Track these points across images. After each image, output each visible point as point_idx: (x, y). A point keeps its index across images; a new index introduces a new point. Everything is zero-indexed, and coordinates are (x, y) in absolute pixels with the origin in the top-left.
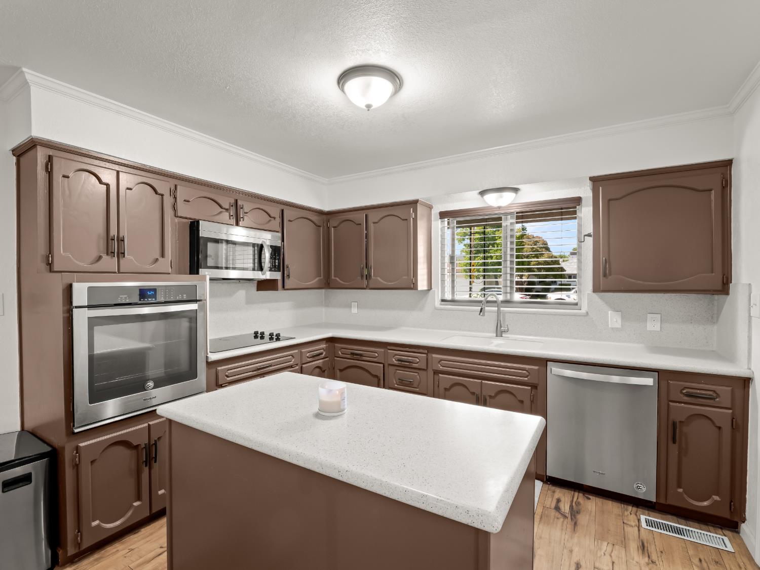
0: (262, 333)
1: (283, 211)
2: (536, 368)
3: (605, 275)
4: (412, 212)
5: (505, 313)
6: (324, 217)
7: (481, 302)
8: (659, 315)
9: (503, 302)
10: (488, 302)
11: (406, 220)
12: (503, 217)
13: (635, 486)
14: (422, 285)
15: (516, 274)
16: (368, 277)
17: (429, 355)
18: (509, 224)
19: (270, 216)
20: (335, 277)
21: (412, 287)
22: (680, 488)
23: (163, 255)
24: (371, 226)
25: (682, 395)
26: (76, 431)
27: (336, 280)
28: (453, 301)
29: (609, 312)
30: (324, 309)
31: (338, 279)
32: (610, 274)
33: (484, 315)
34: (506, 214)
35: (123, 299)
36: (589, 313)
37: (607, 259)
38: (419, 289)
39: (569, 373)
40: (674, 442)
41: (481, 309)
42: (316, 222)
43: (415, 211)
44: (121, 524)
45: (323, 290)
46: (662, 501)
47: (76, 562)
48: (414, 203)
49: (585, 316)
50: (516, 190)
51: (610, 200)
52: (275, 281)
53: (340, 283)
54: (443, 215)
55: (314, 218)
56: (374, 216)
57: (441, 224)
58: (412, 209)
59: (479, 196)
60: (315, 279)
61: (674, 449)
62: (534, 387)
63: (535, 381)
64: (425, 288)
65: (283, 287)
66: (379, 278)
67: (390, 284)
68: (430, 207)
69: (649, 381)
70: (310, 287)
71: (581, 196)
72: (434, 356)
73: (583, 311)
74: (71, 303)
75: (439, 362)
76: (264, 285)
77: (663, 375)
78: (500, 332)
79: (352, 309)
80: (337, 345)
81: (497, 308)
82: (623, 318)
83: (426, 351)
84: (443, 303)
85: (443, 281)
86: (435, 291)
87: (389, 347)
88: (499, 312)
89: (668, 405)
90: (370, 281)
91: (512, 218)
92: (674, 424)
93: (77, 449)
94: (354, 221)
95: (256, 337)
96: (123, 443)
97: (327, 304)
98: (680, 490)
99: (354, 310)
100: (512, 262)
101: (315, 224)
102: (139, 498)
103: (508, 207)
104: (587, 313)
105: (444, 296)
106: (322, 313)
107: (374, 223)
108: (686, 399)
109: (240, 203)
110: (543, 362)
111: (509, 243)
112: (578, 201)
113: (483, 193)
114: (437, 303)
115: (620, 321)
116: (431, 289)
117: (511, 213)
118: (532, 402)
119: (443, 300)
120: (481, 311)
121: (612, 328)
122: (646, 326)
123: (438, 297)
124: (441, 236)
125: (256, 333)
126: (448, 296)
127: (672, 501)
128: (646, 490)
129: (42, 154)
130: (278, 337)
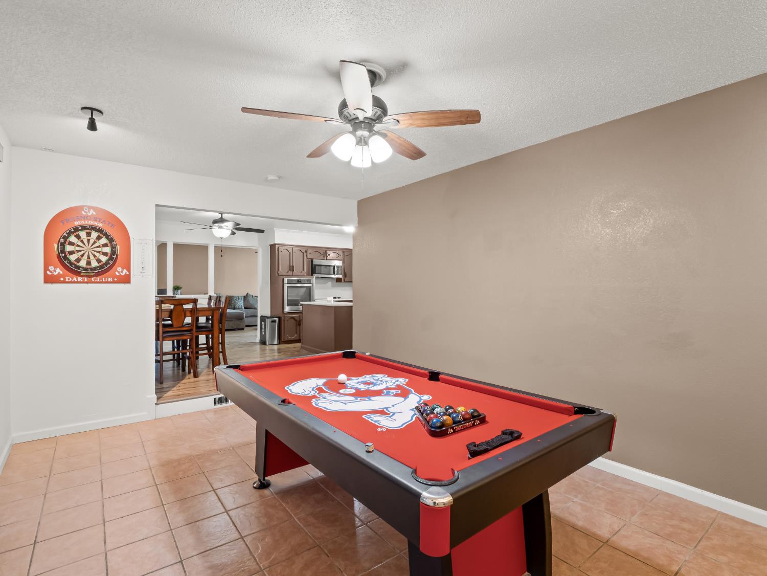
1: (344, 252)
19: (339, 255)
23: (303, 270)
26: (284, 313)
44: (293, 339)
52: (341, 279)
65: (344, 281)
93: (284, 317)
96: (293, 318)
102: (296, 334)
109: (327, 251)
129: (277, 246)
130: (340, 298)
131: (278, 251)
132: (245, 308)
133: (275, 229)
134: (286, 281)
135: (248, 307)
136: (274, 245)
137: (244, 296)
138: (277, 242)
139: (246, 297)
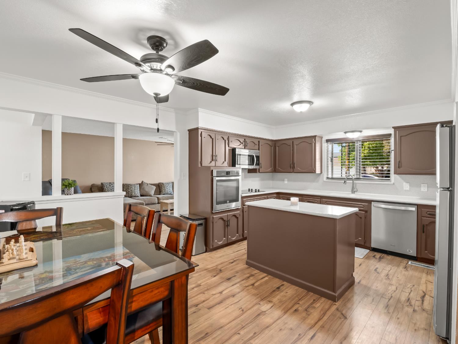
0: (252, 189)
1: (259, 141)
2: (367, 204)
3: (399, 167)
4: (313, 140)
5: (356, 183)
6: (274, 142)
7: (344, 178)
8: (427, 185)
9: (355, 179)
10: (348, 179)
11: (311, 144)
12: (356, 142)
13: (408, 250)
14: (318, 171)
15: (361, 166)
16: (294, 167)
17: (322, 199)
18: (358, 145)
19: (255, 144)
20: (278, 167)
21: (314, 172)
22: (426, 251)
23: (225, 161)
24: (295, 146)
25: (427, 214)
26: (213, 212)
27: (278, 169)
28: (332, 178)
29: (404, 183)
30: (271, 182)
31: (279, 168)
32: (401, 167)
33: (346, 184)
34: (357, 141)
35: (223, 174)
36: (395, 183)
37: (400, 160)
38: (317, 173)
39: (383, 206)
40: (423, 232)
41: (345, 181)
42: (271, 145)
43: (315, 140)
44: (221, 244)
45: (271, 173)
46: (419, 256)
47: (212, 252)
48: (315, 137)
49: (393, 185)
50: (361, 131)
51: (401, 137)
52: (256, 169)
53: (280, 170)
54: (328, 141)
55: (270, 143)
56: (296, 142)
57: (327, 145)
58: (313, 139)
59: (344, 134)
60: (269, 169)
61: (424, 235)
62: (366, 212)
63: (366, 209)
64: (319, 172)
65: (259, 171)
66: (298, 168)
67: (304, 171)
68: (322, 138)
69: (413, 209)
70: (268, 172)
71: (391, 133)
72: (323, 200)
73: (392, 182)
74: (213, 175)
75: (326, 202)
76: (250, 171)
77: (419, 206)
78: (353, 192)
79: (285, 182)
80: (280, 195)
81: (352, 181)
82: (410, 186)
83: (320, 198)
84: (327, 179)
85: (328, 170)
86: (323, 174)
87: (304, 196)
88: (353, 183)
89: (422, 218)
90: (294, 169)
91: (360, 142)
92: (424, 226)
93: (213, 218)
94: (287, 144)
95: (249, 191)
96: (222, 218)
97: (273, 179)
98: (427, 252)
99: (286, 182)
100: (360, 161)
101: (270, 145)
102: (225, 237)
103: (358, 138)
104: (394, 183)
105: (328, 176)
106: (270, 183)
107: (296, 145)
108: (429, 216)
109: (246, 140)
110: (370, 202)
111: (358, 153)
112: (390, 135)
113: (345, 133)
114: (325, 179)
115: (409, 187)
116: (322, 173)
117: (359, 141)
118: (365, 218)
119: (327, 178)
120: (345, 182)
121: (405, 190)
122: (421, 189)
123: (325, 176)
124: (327, 150)
125: (249, 189)
126: (330, 176)
127: (423, 256)
128: (413, 252)
129: (200, 131)
130: (259, 191)
131: (201, 136)
132: (141, 196)
133: (200, 109)
134: (215, 174)
135: (144, 194)
136: (197, 129)
137: (140, 184)
138: (201, 125)
139: (141, 185)
